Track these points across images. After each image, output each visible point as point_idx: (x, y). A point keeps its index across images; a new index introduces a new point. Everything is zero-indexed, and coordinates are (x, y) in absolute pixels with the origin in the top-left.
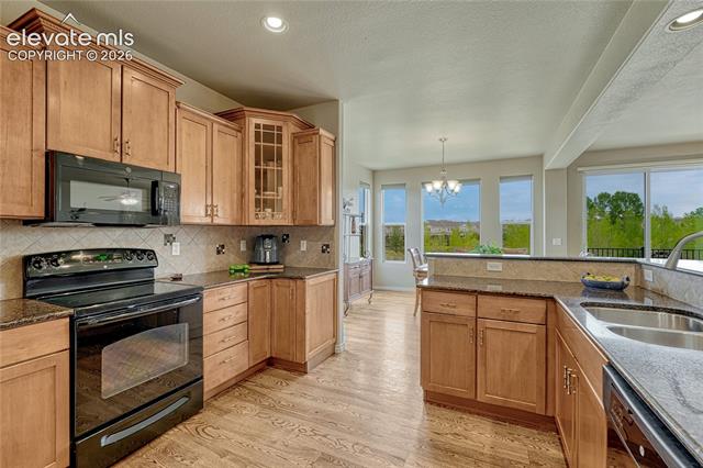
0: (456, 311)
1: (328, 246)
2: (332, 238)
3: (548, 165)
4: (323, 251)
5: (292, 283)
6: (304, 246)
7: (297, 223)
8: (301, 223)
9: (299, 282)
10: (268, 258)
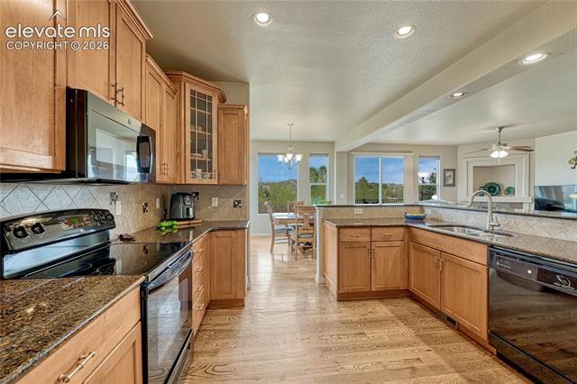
0: (360, 239)
1: (239, 202)
2: (243, 195)
3: (338, 149)
4: (235, 206)
5: (233, 233)
6: (215, 202)
7: (221, 183)
8: (226, 182)
9: (239, 232)
10: (191, 213)
